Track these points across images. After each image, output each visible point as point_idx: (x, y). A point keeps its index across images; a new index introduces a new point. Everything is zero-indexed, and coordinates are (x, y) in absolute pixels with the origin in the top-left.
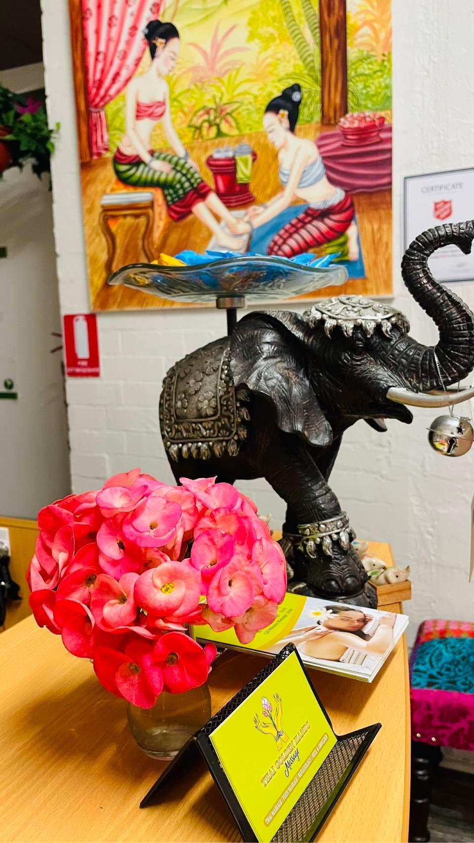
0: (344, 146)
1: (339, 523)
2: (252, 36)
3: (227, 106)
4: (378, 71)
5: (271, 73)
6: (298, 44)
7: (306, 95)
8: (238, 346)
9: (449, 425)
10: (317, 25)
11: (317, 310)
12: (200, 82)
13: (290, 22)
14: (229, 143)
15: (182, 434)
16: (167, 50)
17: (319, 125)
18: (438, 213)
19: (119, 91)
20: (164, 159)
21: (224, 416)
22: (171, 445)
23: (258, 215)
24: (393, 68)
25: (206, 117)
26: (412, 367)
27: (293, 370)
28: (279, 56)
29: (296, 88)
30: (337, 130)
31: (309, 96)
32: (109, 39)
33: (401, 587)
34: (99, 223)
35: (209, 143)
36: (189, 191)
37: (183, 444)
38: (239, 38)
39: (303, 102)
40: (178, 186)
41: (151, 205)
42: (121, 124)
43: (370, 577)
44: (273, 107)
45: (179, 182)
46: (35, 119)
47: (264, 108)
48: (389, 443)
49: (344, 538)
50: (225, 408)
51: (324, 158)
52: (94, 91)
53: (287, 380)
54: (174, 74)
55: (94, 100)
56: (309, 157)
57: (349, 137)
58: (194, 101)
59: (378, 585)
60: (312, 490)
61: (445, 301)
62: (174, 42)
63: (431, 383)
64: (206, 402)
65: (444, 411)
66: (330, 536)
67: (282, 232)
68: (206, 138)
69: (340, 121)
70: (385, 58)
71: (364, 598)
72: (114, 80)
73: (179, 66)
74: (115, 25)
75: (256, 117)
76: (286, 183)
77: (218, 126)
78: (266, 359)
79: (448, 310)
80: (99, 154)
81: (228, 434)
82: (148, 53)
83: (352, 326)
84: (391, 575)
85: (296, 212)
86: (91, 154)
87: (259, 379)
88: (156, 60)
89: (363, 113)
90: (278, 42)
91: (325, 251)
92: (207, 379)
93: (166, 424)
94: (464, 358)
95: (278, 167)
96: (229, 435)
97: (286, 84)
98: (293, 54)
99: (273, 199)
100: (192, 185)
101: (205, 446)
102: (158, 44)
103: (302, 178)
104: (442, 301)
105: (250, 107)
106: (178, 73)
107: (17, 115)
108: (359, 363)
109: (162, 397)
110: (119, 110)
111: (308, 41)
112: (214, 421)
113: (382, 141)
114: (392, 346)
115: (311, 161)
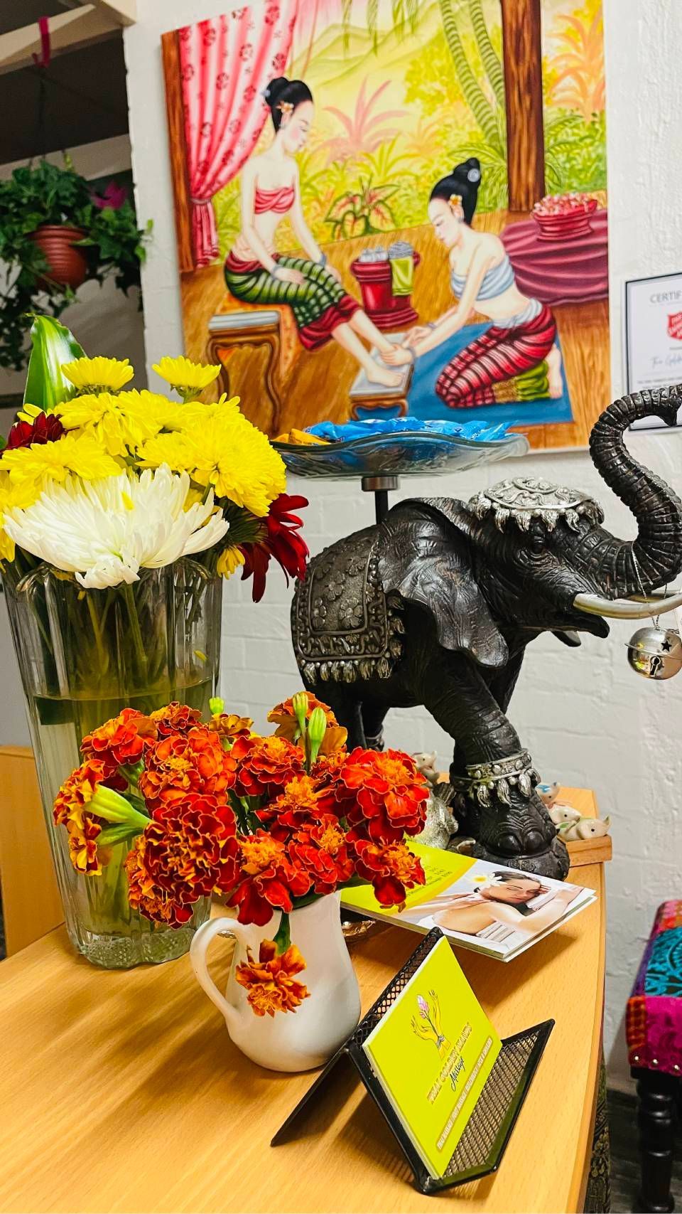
0: (540, 242)
1: (517, 763)
2: (411, 95)
3: (377, 191)
4: (586, 137)
5: (438, 145)
6: (474, 104)
7: (487, 174)
8: (389, 542)
9: (652, 640)
10: (501, 77)
11: (486, 497)
12: (341, 161)
13: (464, 74)
14: (382, 240)
15: (320, 650)
16: (295, 117)
17: (506, 213)
18: (674, 329)
19: (231, 176)
20: (293, 266)
21: (373, 628)
22: (306, 664)
23: (423, 338)
24: (608, 133)
25: (350, 207)
26: (604, 567)
27: (457, 572)
28: (449, 121)
29: (474, 164)
30: (531, 220)
31: (491, 174)
32: (217, 106)
33: (598, 844)
34: (207, 355)
35: (355, 242)
36: (328, 308)
37: (322, 663)
38: (393, 99)
39: (483, 182)
40: (313, 302)
41: (277, 328)
42: (235, 220)
43: (558, 830)
44: (442, 191)
45: (315, 295)
46: (119, 216)
47: (429, 192)
48: (611, 651)
49: (525, 781)
50: (374, 618)
51: (512, 258)
52: (198, 176)
53: (450, 584)
54: (305, 151)
55: (198, 189)
56: (493, 258)
57: (548, 229)
58: (333, 186)
59: (568, 841)
60: (483, 721)
61: (643, 486)
62: (305, 107)
63: (629, 588)
64: (350, 610)
65: (646, 623)
66: (507, 779)
67: (455, 361)
68: (349, 234)
69: (534, 208)
70: (596, 119)
71: (551, 857)
72: (224, 161)
73: (312, 139)
74: (225, 87)
75: (418, 205)
76: (461, 294)
77: (366, 218)
78: (422, 558)
79: (647, 498)
80: (206, 262)
81: (377, 651)
82: (270, 123)
83: (529, 518)
84: (585, 829)
85: (476, 333)
86: (195, 263)
87: (413, 585)
88: (281, 132)
89: (567, 195)
90: (447, 101)
91: (516, 385)
92: (351, 581)
93: (301, 637)
94: (669, 557)
95: (449, 272)
96: (380, 651)
97: (459, 159)
98: (469, 117)
99: (443, 317)
100: (331, 299)
101: (349, 665)
102: (283, 111)
103: (482, 288)
104: (640, 487)
105: (409, 191)
106: (312, 149)
107: (96, 211)
108: (538, 563)
109: (294, 602)
110: (232, 201)
111: (489, 100)
112: (361, 634)
113: (593, 233)
114: (579, 542)
115: (494, 263)
